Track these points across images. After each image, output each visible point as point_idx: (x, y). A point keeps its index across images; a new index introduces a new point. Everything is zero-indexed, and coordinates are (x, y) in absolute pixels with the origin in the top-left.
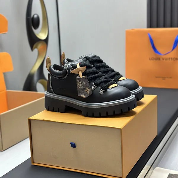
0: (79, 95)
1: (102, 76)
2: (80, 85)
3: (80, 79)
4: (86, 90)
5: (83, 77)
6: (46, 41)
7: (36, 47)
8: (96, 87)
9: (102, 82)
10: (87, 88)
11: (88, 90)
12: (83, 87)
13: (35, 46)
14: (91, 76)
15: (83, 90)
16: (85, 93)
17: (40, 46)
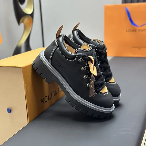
6: (32, 15)
17: (26, 20)
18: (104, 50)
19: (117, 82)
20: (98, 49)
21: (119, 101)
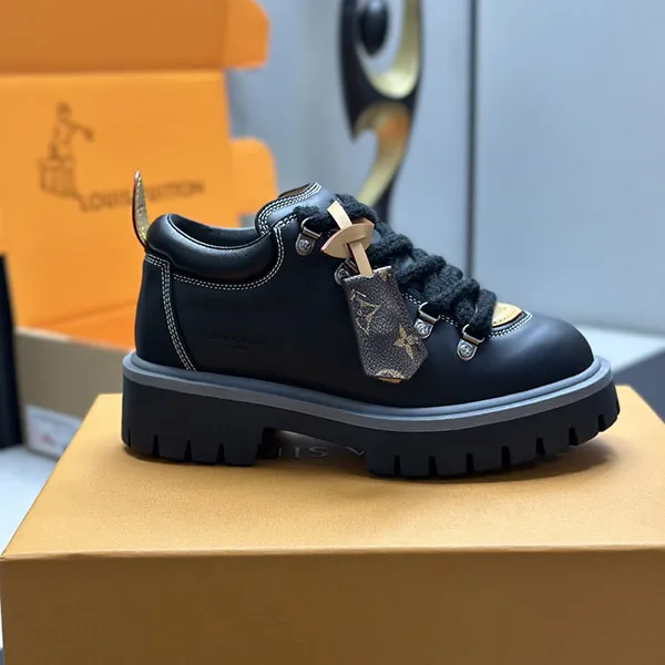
0: (369, 371)
2: (369, 318)
3: (363, 285)
4: (400, 343)
5: (377, 275)
6: (409, 102)
8: (436, 324)
10: (402, 328)
11: (406, 342)
12: (383, 328)
13: (362, 120)
15: (384, 343)
16: (398, 359)
17: (384, 120)
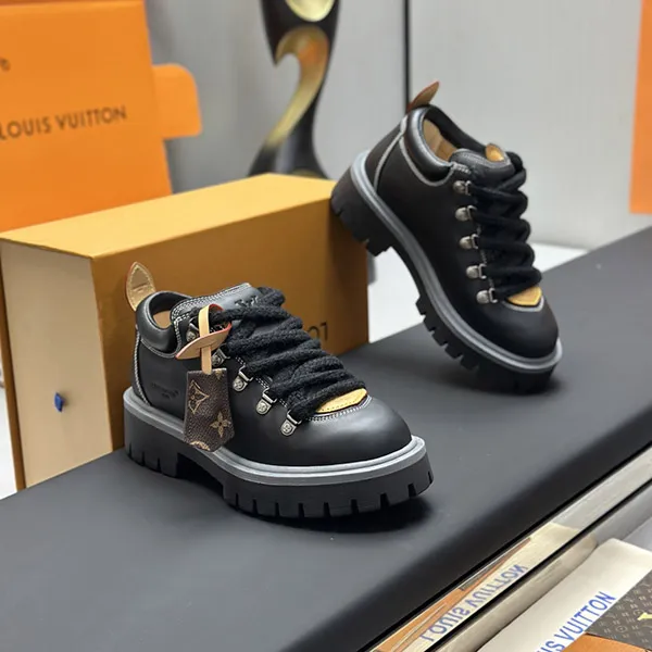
1: (307, 361)
2: (198, 402)
3: (201, 379)
5: (214, 374)
6: (328, 25)
7: (290, 50)
8: (273, 405)
9: (297, 388)
10: (220, 414)
12: (206, 412)
13: (282, 44)
14: (260, 361)
15: (203, 423)
18: (500, 187)
19: (550, 303)
20: (473, 181)
21: (550, 371)
